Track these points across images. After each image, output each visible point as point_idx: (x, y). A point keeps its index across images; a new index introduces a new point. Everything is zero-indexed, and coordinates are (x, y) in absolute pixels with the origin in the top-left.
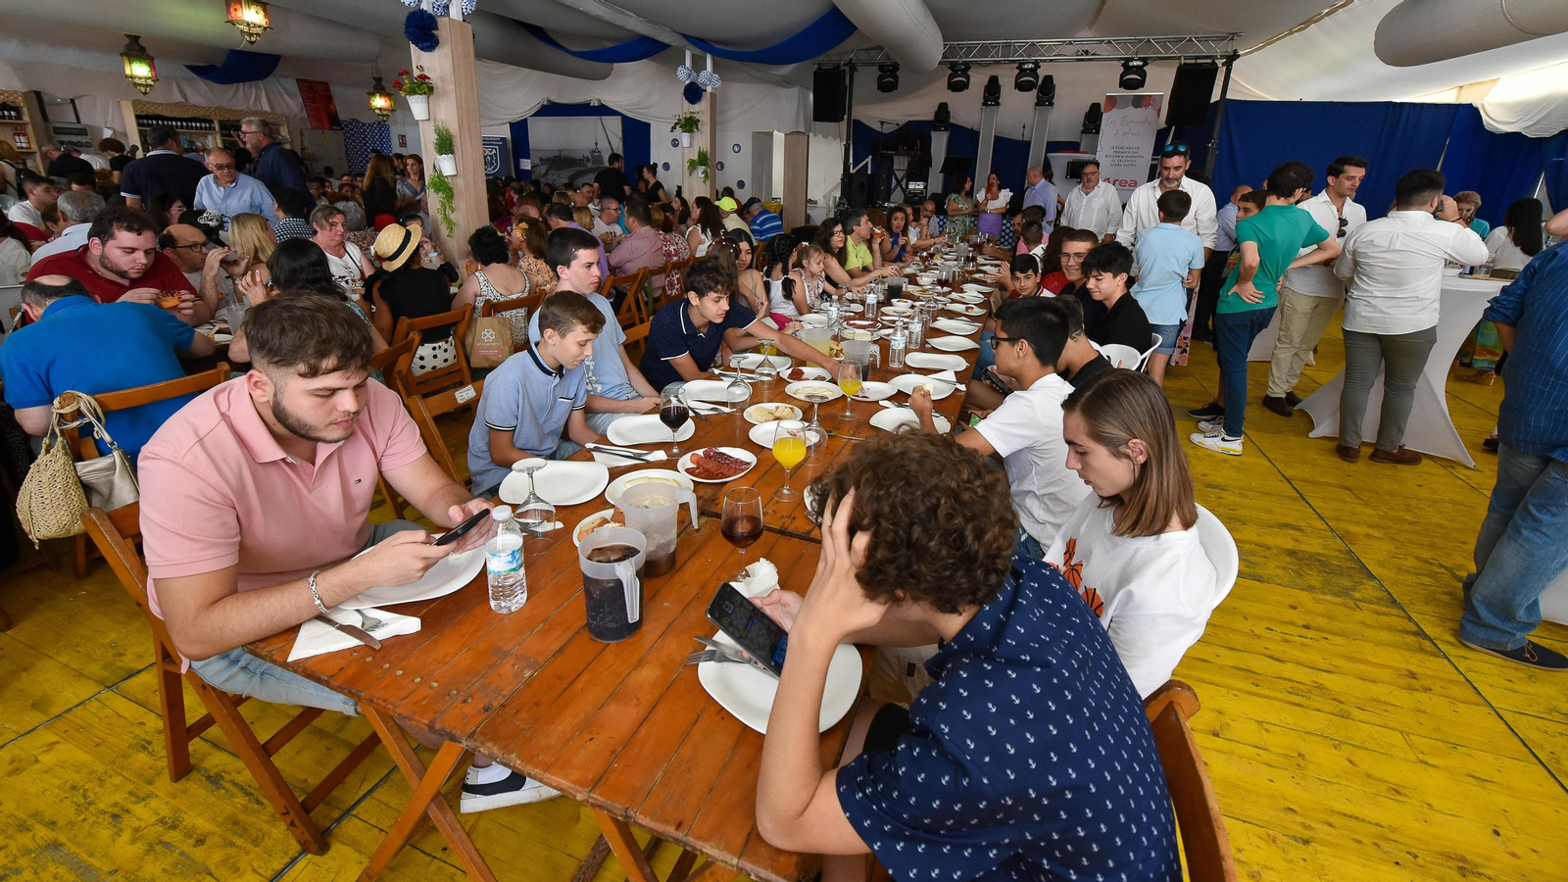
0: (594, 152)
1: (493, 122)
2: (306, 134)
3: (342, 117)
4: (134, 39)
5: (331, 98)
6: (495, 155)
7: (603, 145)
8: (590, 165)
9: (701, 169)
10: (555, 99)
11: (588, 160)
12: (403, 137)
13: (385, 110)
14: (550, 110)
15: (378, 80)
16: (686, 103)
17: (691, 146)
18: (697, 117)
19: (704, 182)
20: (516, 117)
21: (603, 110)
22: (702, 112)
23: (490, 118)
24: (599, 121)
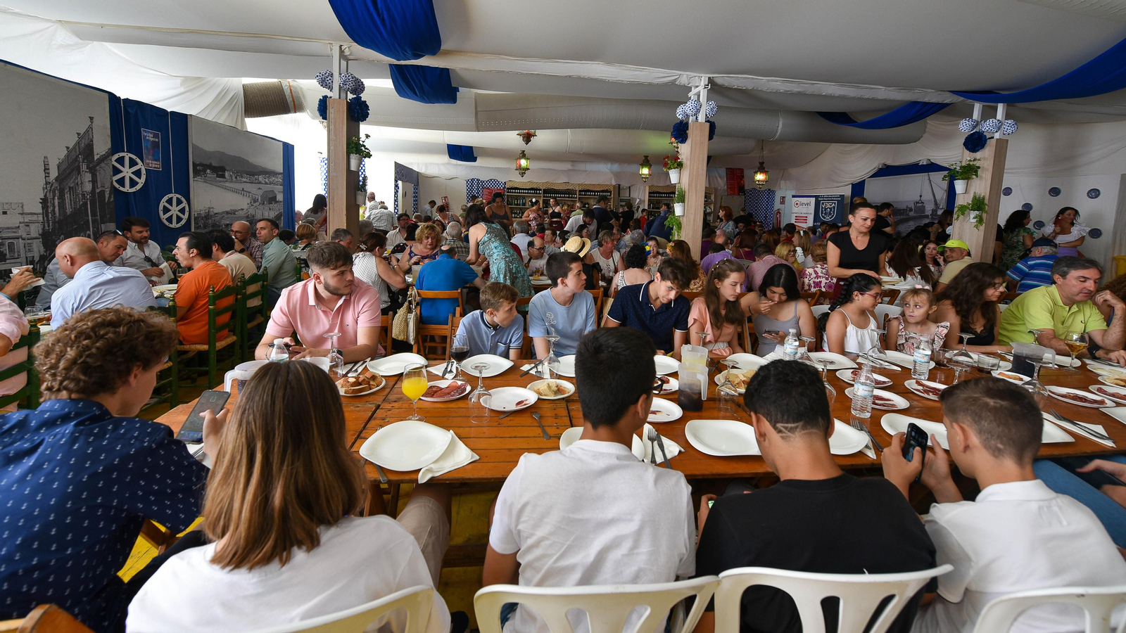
0: (917, 203)
1: (839, 185)
2: (723, 198)
3: (746, 187)
4: (646, 157)
5: (743, 177)
6: (834, 207)
7: (927, 196)
8: (912, 214)
9: (973, 214)
10: (890, 163)
11: (911, 210)
12: (784, 197)
13: (761, 181)
14: (886, 171)
15: (762, 164)
16: (967, 152)
17: (966, 191)
18: (977, 164)
19: (976, 227)
20: (857, 180)
21: (932, 167)
22: (984, 159)
23: (837, 182)
24: (927, 178)
